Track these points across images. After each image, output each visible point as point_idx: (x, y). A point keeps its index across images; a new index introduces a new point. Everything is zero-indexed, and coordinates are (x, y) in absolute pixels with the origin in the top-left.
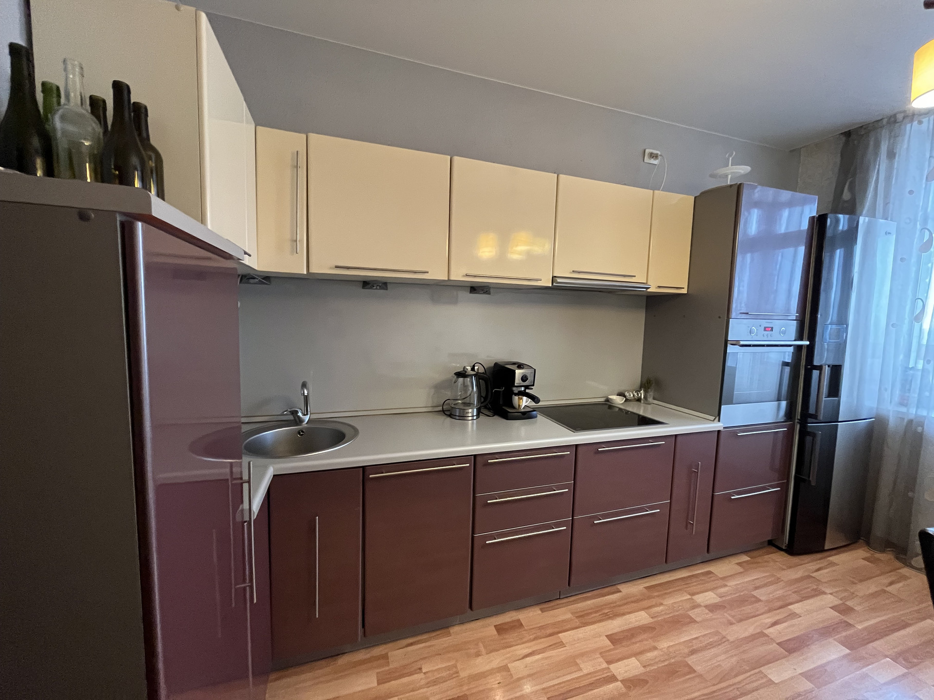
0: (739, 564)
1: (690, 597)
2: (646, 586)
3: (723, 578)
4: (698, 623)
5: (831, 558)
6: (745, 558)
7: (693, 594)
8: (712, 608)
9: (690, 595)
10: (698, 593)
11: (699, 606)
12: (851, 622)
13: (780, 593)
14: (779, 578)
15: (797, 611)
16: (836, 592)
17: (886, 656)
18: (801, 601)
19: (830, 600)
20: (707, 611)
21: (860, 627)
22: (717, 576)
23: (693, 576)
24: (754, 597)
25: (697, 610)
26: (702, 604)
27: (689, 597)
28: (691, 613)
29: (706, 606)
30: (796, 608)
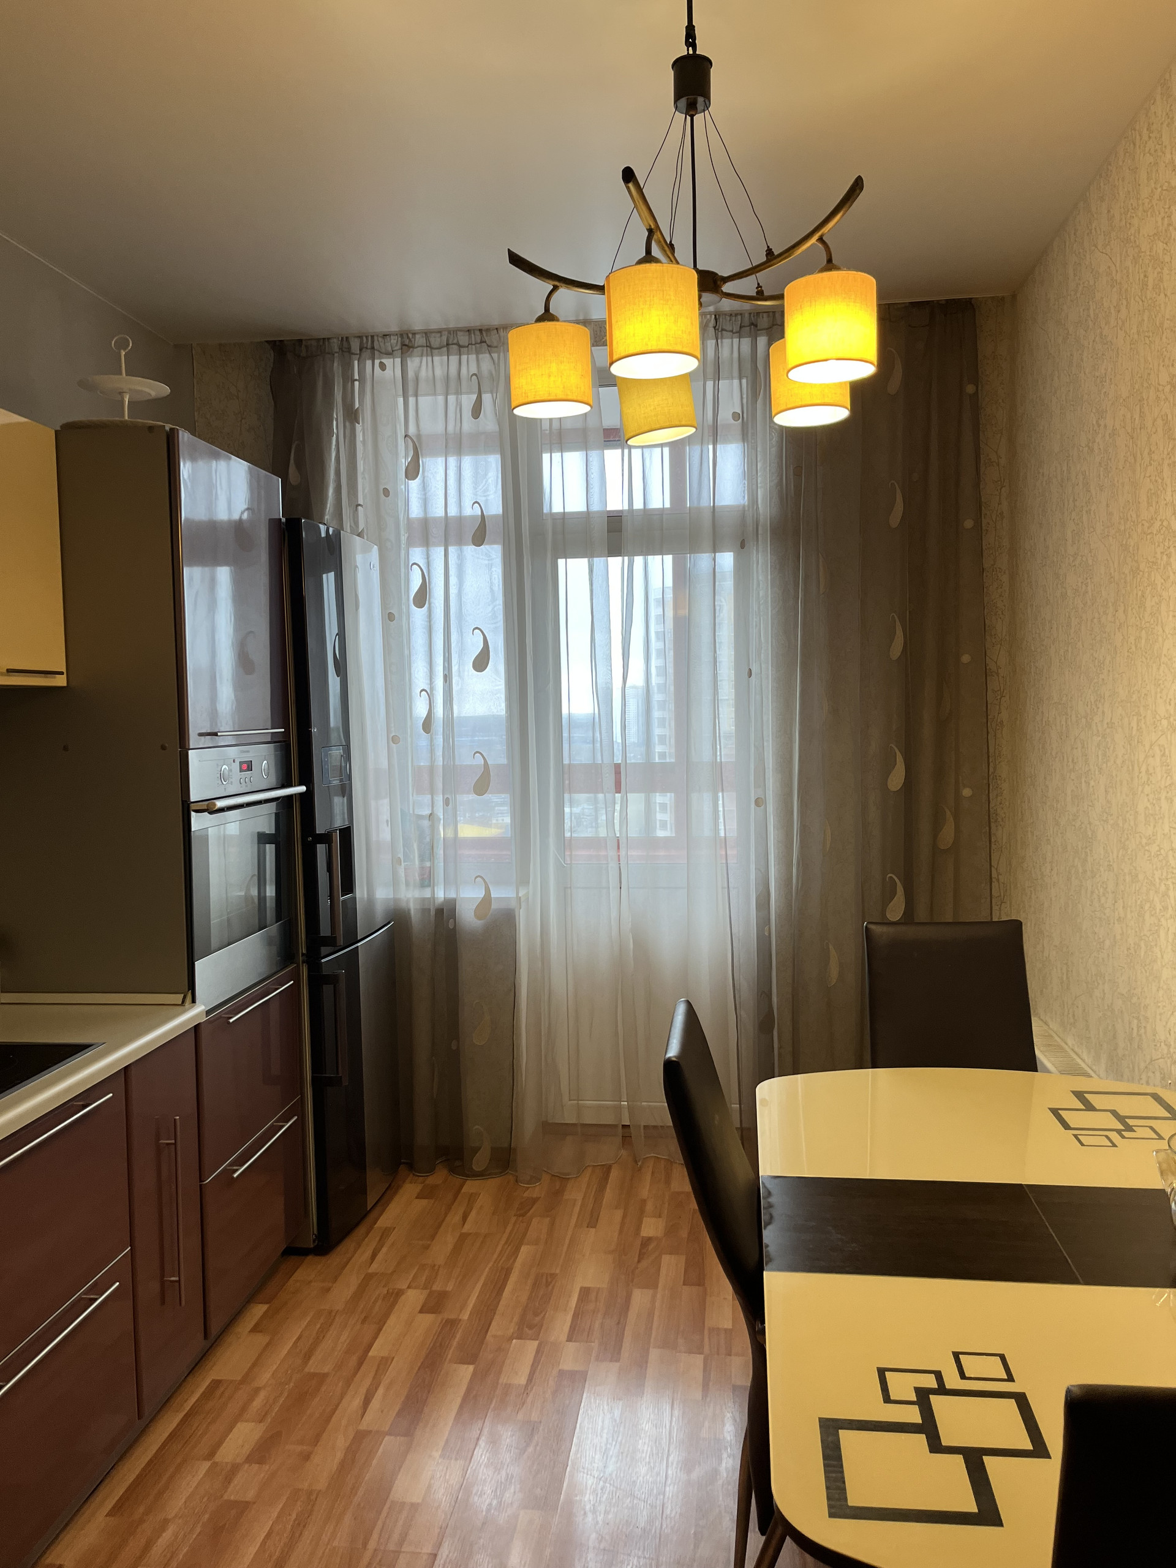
0: (256, 1329)
1: (210, 1463)
2: (108, 1510)
3: (247, 1378)
4: (254, 1503)
5: (379, 1224)
6: (258, 1310)
7: (211, 1454)
8: (260, 1453)
9: (205, 1459)
10: (219, 1444)
11: (235, 1469)
12: (452, 1316)
13: (345, 1337)
14: (330, 1312)
15: (385, 1353)
16: (415, 1278)
17: (511, 1339)
18: (380, 1330)
19: (414, 1298)
20: (256, 1467)
21: (465, 1316)
22: (232, 1381)
23: (187, 1416)
24: (314, 1375)
25: (238, 1480)
26: (239, 1460)
27: (206, 1465)
28: (231, 1495)
29: (249, 1459)
30: (378, 1350)
